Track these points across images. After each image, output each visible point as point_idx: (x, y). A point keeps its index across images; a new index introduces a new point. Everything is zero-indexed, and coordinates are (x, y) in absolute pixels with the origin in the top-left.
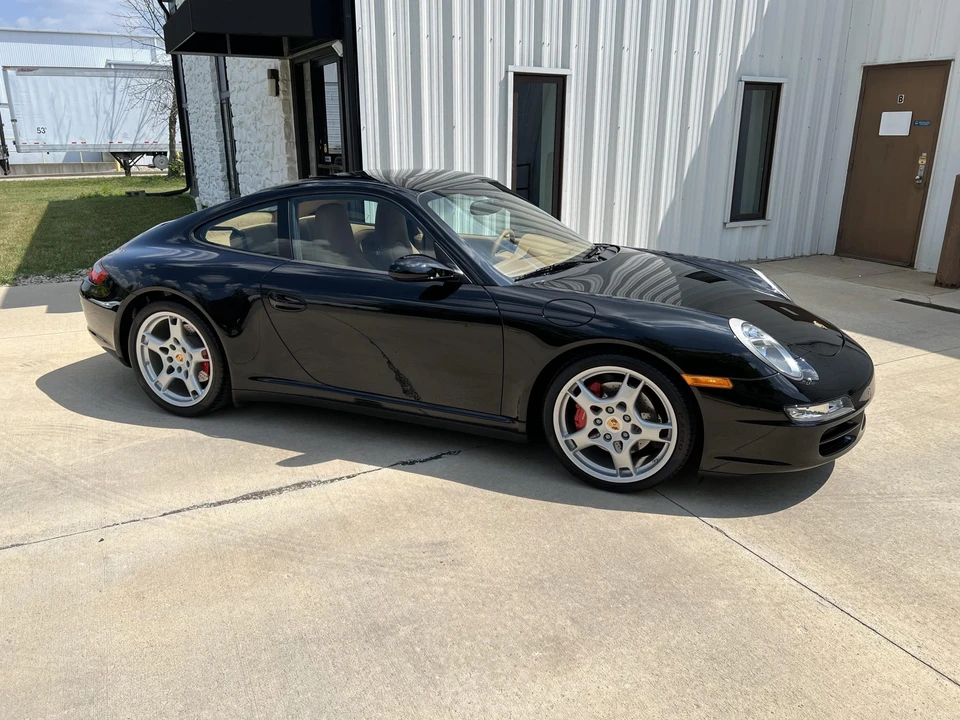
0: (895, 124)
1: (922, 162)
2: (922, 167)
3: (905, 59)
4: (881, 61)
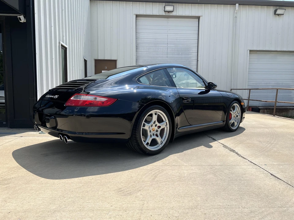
4: (99, 58)
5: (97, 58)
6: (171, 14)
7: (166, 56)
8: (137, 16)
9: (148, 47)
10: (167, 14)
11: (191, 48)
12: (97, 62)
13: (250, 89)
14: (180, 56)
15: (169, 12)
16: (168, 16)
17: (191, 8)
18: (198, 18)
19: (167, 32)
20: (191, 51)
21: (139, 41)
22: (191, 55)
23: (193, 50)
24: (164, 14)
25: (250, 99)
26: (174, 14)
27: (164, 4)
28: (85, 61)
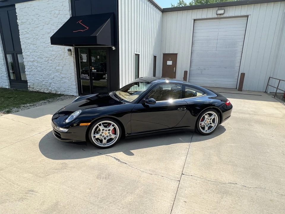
0: (170, 63)
1: (174, 69)
2: (174, 70)
3: (170, 53)
4: (166, 53)
5: (164, 53)
6: (222, 16)
7: (216, 49)
8: (194, 20)
9: (201, 43)
10: (219, 16)
11: (237, 42)
12: (165, 55)
13: (280, 80)
14: (227, 49)
15: (220, 14)
16: (219, 17)
17: (241, 9)
18: (247, 16)
19: (218, 31)
20: (237, 45)
21: (195, 39)
22: (237, 48)
23: (240, 44)
24: (216, 16)
25: (278, 88)
26: (225, 15)
27: (217, 8)
28: (155, 57)
